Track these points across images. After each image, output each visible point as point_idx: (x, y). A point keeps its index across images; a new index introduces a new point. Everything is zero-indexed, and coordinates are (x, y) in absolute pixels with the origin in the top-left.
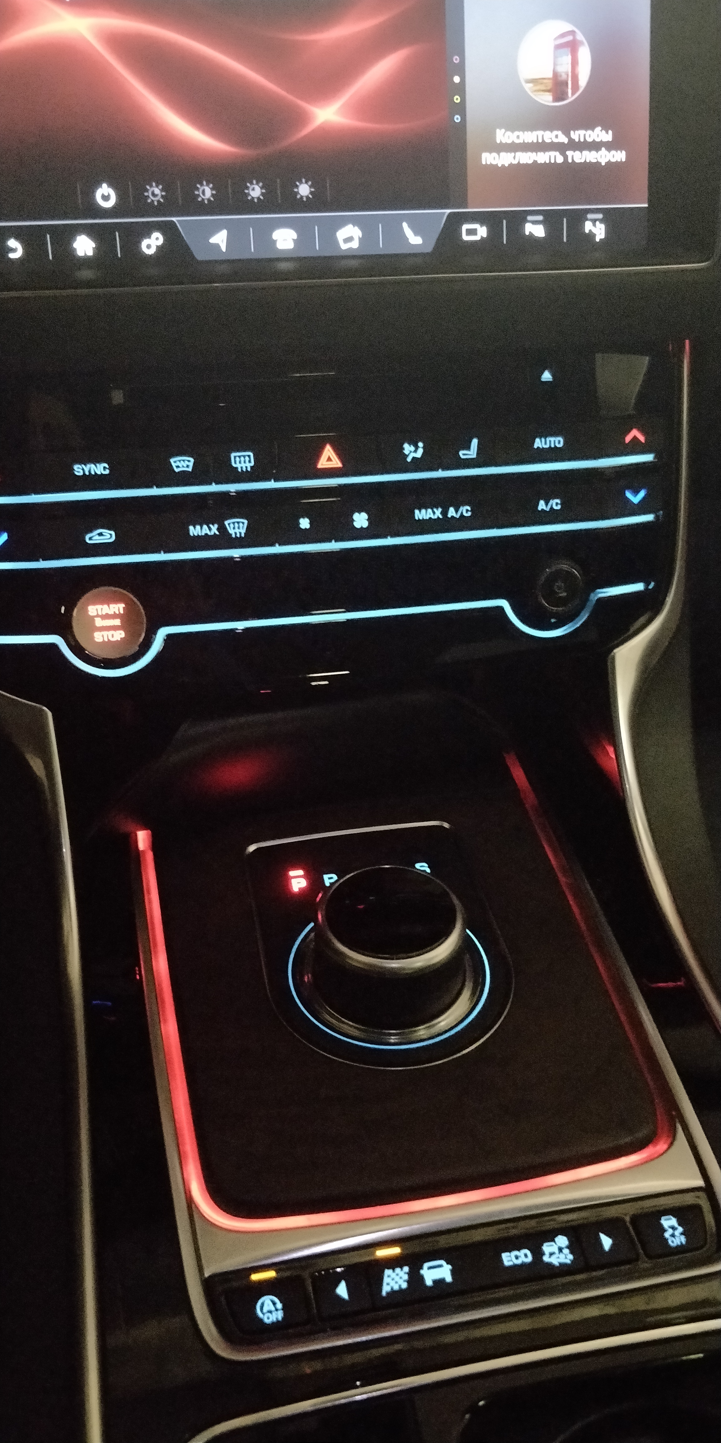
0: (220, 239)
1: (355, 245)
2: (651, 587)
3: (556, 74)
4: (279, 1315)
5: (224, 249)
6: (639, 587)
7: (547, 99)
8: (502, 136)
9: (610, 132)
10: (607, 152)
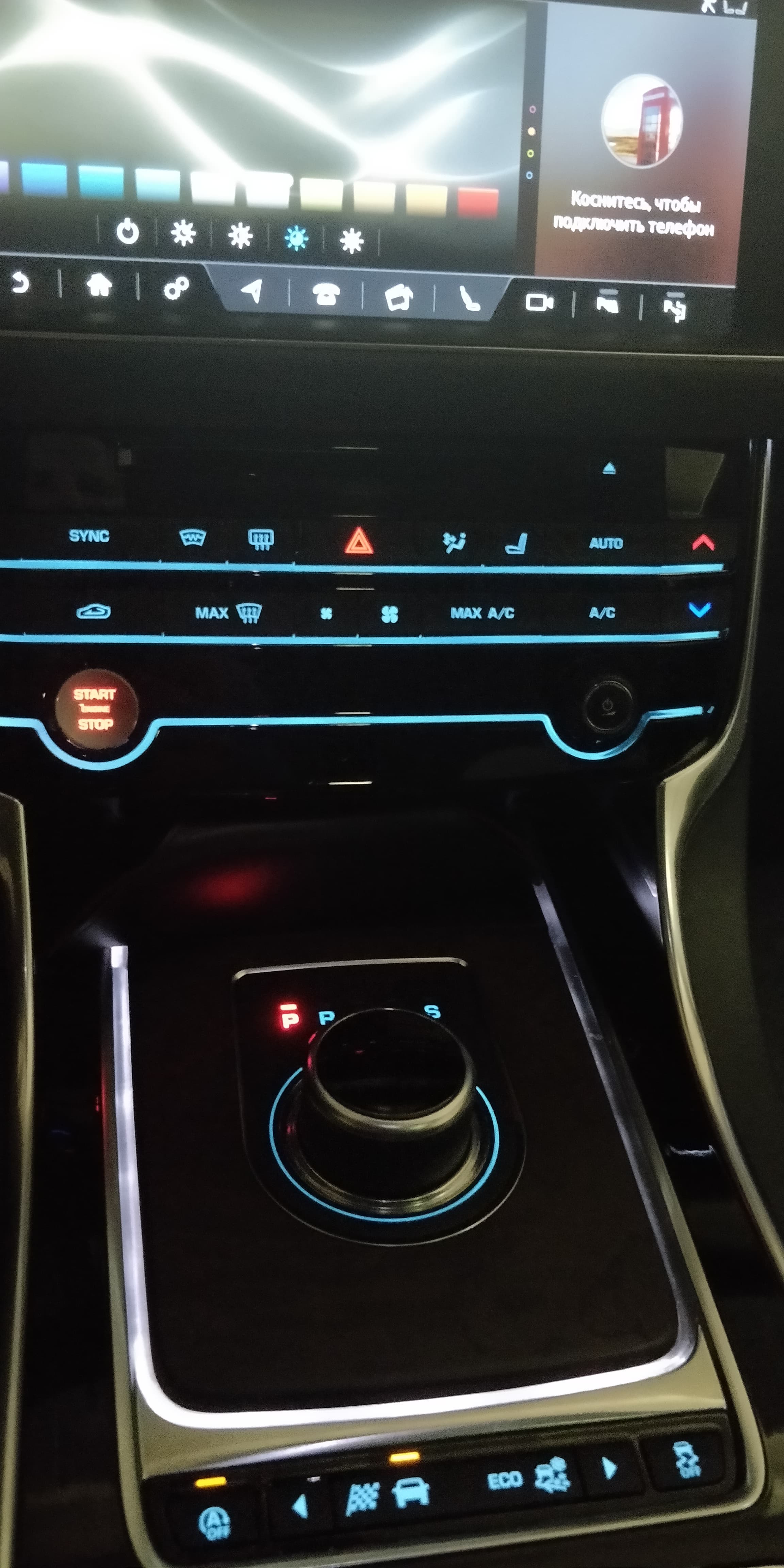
0: (254, 289)
1: (405, 306)
2: (710, 712)
3: (642, 134)
4: (225, 1532)
5: (257, 300)
6: (697, 710)
7: (631, 161)
8: (578, 198)
9: (699, 203)
10: (694, 225)
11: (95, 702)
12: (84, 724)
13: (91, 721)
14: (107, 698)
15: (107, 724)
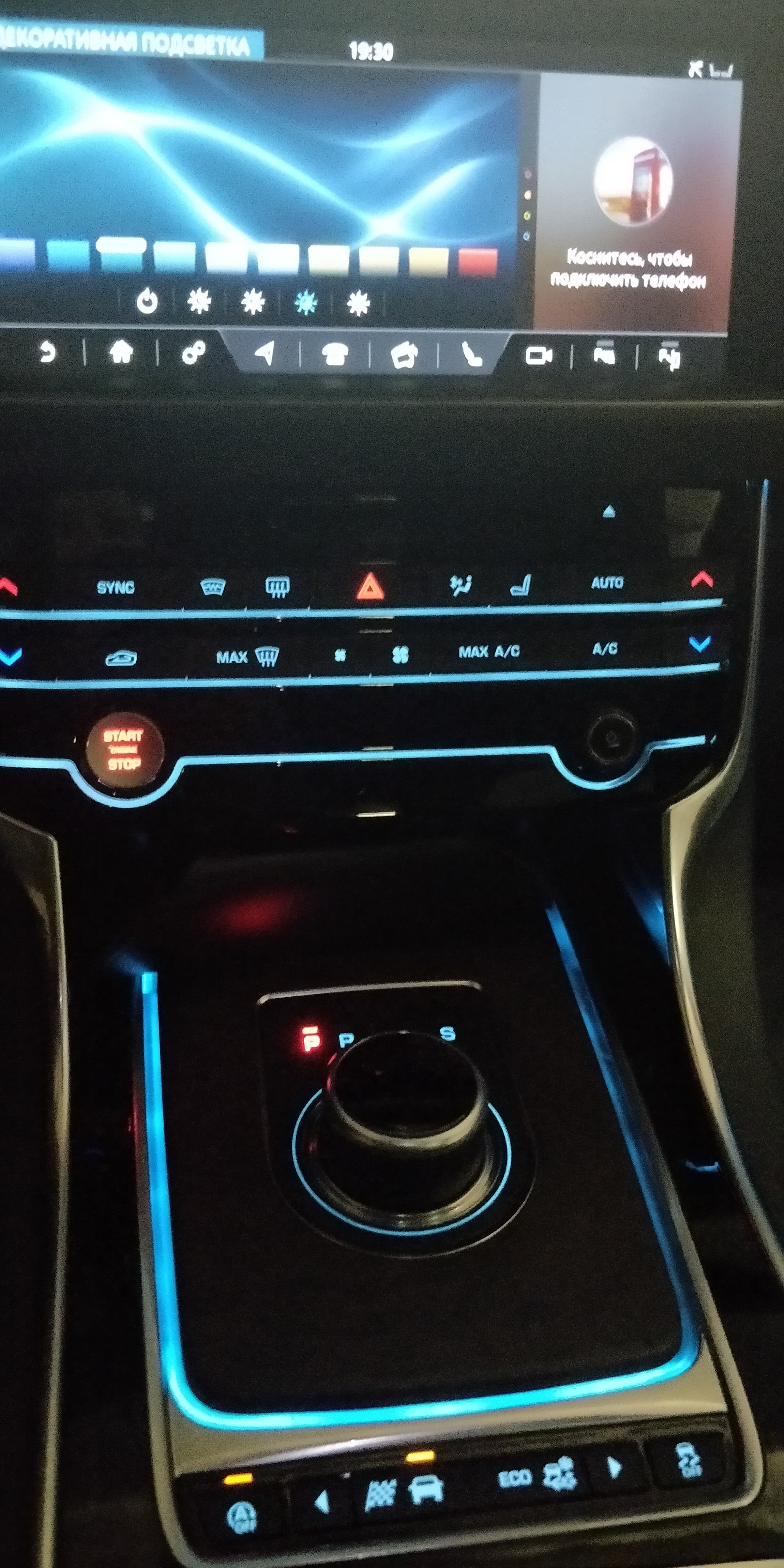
1: (410, 364)
2: (712, 741)
3: (634, 193)
4: (251, 1526)
5: (269, 362)
6: (700, 740)
7: (623, 219)
8: (574, 256)
9: (691, 256)
10: (686, 277)
11: (123, 743)
12: (113, 765)
13: (120, 761)
14: (134, 740)
15: (135, 764)
